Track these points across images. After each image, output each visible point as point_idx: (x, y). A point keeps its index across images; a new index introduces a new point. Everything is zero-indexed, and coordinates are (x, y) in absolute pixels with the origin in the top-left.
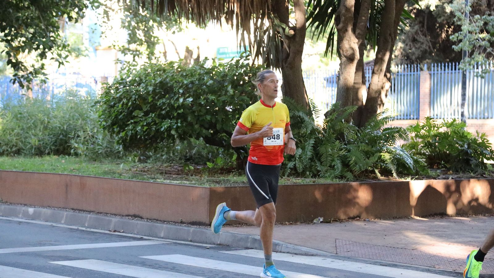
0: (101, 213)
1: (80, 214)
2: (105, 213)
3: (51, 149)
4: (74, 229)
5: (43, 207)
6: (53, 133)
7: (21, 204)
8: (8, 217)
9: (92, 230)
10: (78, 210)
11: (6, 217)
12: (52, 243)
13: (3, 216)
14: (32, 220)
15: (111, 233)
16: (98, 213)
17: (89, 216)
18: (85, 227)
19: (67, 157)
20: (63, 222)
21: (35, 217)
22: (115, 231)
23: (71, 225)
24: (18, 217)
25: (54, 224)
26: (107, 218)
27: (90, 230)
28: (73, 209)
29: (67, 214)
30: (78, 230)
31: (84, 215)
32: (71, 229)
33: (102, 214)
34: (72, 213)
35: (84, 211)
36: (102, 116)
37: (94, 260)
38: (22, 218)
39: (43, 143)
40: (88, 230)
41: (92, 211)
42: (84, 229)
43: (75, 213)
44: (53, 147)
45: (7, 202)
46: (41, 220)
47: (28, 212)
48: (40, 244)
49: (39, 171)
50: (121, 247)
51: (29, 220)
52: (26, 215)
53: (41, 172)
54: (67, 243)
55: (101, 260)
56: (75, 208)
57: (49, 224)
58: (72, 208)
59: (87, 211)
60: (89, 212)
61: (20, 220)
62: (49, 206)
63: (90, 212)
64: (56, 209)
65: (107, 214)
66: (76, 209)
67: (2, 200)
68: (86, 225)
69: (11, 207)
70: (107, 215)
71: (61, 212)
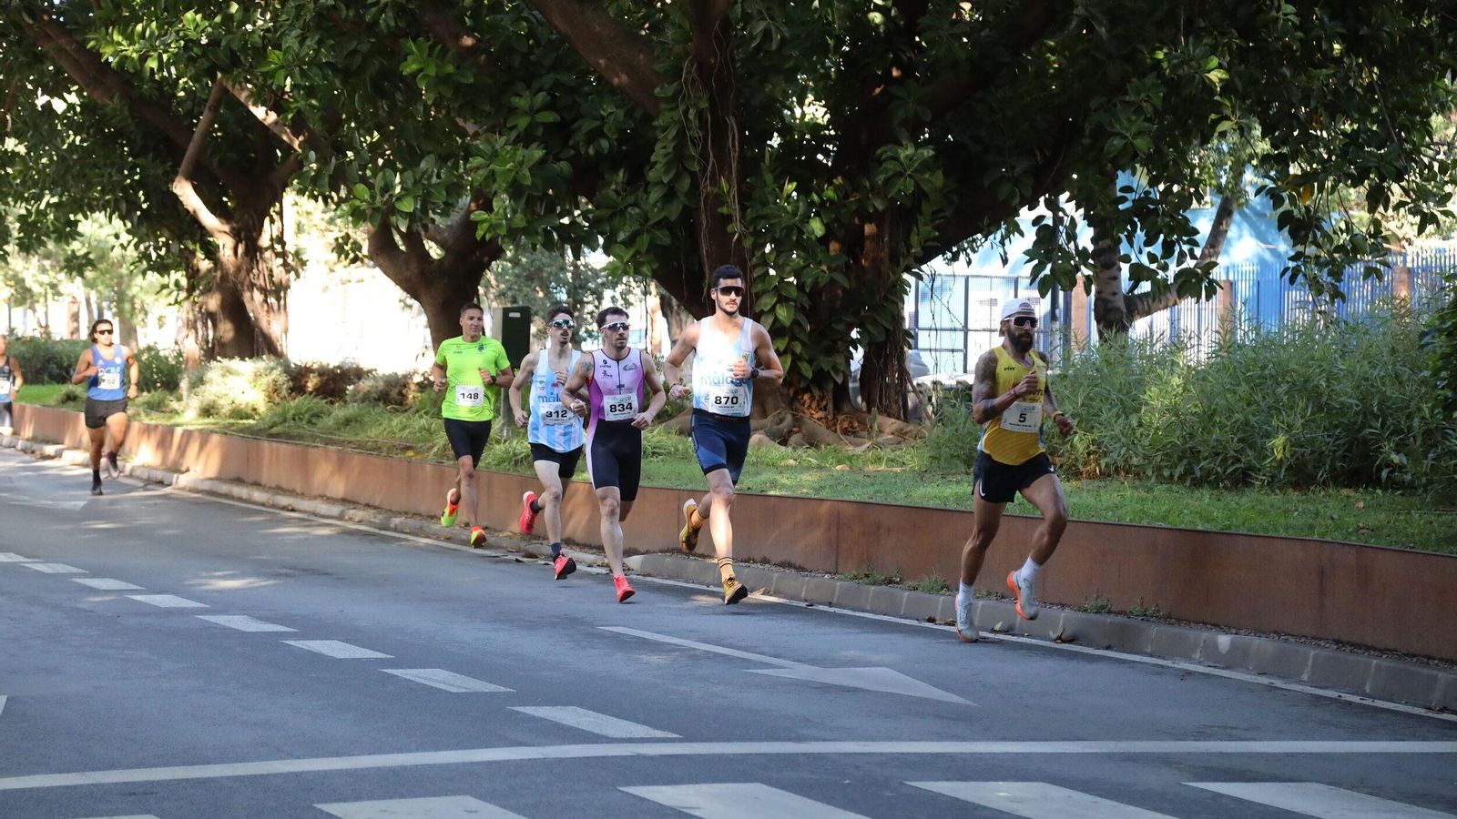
0: (1414, 656)
1: (1351, 658)
2: (1424, 656)
3: (1333, 468)
4: (1326, 698)
5: (1259, 632)
6: (1341, 422)
7: (1205, 624)
8: (1164, 658)
9: (1379, 704)
10: (1352, 645)
11: (1159, 657)
12: (1234, 732)
13: (1151, 656)
14: (1223, 668)
15: (1430, 714)
16: (1407, 655)
17: (1375, 662)
18: (1364, 695)
19: (1379, 491)
20: (1305, 677)
21: (1234, 659)
22: (1443, 710)
23: (1326, 688)
24: (1189, 659)
25: (1278, 683)
26: (1425, 671)
27: (1374, 704)
28: (1337, 642)
29: (1315, 657)
30: (1337, 701)
31: (1362, 658)
32: (1319, 698)
33: (1415, 660)
34: (1331, 654)
35: (1368, 648)
36: (1444, 374)
37: (1315, 785)
38: (1200, 663)
39: (1313, 452)
40: (1368, 702)
41: (1389, 650)
42: (1356, 699)
43: (1340, 655)
44: (1339, 464)
45: (1169, 616)
46: (1248, 671)
47: (1216, 646)
48: (1200, 735)
49: (1266, 530)
50: (1427, 754)
51: (1215, 667)
52: (1212, 655)
53: (1261, 534)
54: (1279, 735)
55: (1339, 785)
56: (1345, 638)
57: (1265, 680)
58: (1336, 638)
59: (1375, 649)
60: (1380, 650)
61: (1192, 667)
62: (1275, 632)
63: (1383, 651)
64: (1292, 639)
65: (1429, 658)
66: (1348, 643)
67: (1158, 611)
68: (1368, 691)
69: (1176, 630)
70: (1430, 661)
71: (1302, 649)
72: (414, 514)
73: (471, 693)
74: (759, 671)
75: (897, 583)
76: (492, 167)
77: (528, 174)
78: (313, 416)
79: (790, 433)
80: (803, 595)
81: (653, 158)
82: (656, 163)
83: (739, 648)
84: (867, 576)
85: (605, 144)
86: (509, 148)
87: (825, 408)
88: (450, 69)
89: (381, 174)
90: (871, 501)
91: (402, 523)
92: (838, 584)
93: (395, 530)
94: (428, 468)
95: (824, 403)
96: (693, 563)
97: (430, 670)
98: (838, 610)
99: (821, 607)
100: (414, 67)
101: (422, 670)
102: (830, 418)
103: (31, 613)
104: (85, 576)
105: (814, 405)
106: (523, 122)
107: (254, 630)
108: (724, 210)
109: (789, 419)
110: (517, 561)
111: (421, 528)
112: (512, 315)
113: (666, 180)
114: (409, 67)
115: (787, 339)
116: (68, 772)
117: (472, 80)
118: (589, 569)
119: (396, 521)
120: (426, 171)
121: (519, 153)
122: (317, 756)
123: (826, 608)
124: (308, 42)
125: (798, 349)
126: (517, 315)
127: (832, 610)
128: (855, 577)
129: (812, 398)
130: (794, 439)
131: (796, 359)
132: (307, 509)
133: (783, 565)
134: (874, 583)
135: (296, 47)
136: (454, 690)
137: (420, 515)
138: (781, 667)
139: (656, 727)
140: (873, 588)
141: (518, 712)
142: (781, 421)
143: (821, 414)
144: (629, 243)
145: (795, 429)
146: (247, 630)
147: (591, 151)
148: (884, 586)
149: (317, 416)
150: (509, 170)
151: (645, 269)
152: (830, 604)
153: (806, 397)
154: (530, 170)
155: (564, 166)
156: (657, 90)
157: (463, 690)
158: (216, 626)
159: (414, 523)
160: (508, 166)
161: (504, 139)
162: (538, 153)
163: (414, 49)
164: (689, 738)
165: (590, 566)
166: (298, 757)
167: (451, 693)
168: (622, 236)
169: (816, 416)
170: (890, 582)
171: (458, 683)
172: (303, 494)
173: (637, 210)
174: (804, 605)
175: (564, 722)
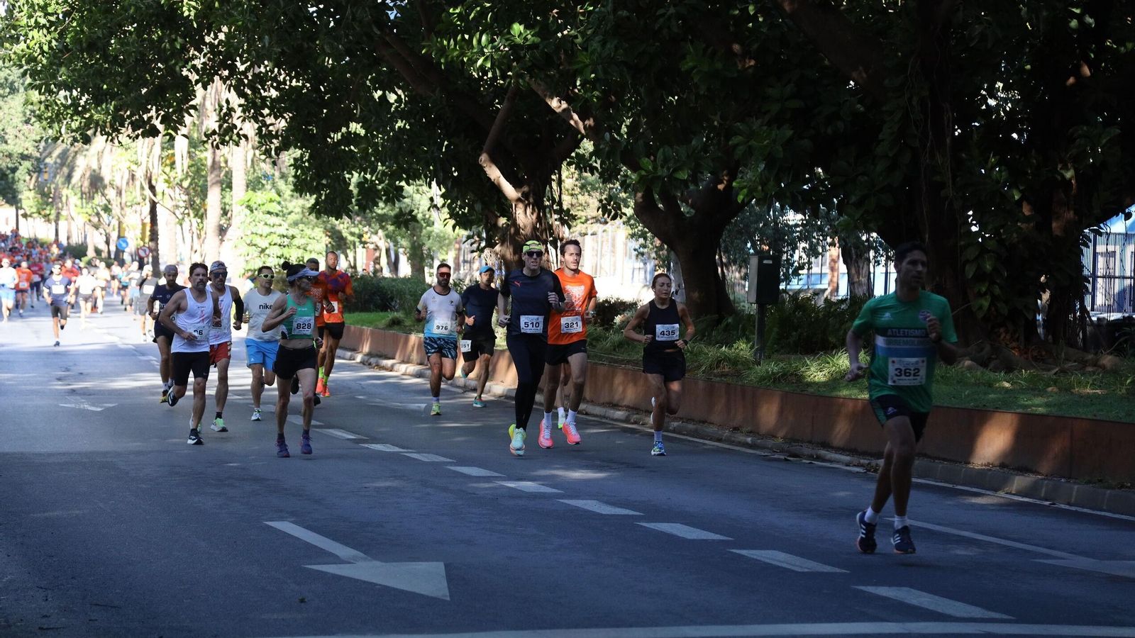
72: (689, 420)
73: (812, 573)
74: (1045, 561)
75: (1129, 487)
76: (750, 143)
77: (781, 149)
78: (593, 339)
79: (990, 359)
80: (1043, 495)
81: (881, 137)
82: (883, 140)
83: (1014, 540)
84: (1100, 481)
85: (840, 125)
86: (765, 128)
87: (1018, 340)
88: (719, 65)
89: (661, 150)
90: (1094, 418)
91: (678, 426)
92: (1076, 487)
93: (674, 431)
94: (701, 383)
95: (1017, 335)
96: (940, 466)
97: (770, 552)
98: (1079, 509)
99: (1063, 506)
100: (691, 64)
101: (763, 552)
102: (1022, 347)
103: (428, 494)
104: (456, 464)
105: (1008, 337)
106: (775, 108)
107: (608, 513)
108: (938, 178)
109: (988, 348)
110: (786, 460)
111: (696, 430)
112: (765, 262)
113: (891, 155)
114: (687, 65)
115: (987, 284)
116: (522, 629)
117: (736, 75)
118: (848, 468)
119: (675, 424)
120: (697, 147)
121: (774, 132)
122: (715, 623)
123: (1067, 507)
124: (608, 46)
125: (997, 291)
126: (771, 262)
127: (1073, 508)
128: (1089, 482)
129: (1007, 332)
130: (992, 365)
131: (995, 299)
132: (598, 413)
133: (1024, 470)
134: (1108, 488)
135: (599, 50)
136: (799, 570)
137: (693, 420)
138: (1064, 559)
139: (988, 607)
140: (1109, 491)
141: (862, 591)
142: (982, 350)
143: (1014, 344)
144: (859, 204)
145: (993, 356)
146: (604, 513)
147: (829, 131)
148: (1117, 490)
149: (598, 339)
150: (766, 146)
151: (871, 225)
152: (1069, 504)
153: (1002, 330)
154: (781, 145)
155: (806, 143)
156: (886, 82)
157: (806, 570)
158: (578, 509)
159: (691, 426)
160: (765, 143)
161: (759, 121)
162: (789, 133)
163: (692, 50)
164: (1020, 620)
165: (847, 465)
166: (701, 624)
167: (797, 572)
168: (853, 199)
169: (1010, 346)
170: (1122, 486)
171: (797, 564)
172: (592, 401)
173: (866, 178)
174: (1047, 503)
175: (906, 601)
